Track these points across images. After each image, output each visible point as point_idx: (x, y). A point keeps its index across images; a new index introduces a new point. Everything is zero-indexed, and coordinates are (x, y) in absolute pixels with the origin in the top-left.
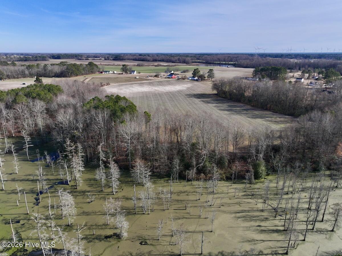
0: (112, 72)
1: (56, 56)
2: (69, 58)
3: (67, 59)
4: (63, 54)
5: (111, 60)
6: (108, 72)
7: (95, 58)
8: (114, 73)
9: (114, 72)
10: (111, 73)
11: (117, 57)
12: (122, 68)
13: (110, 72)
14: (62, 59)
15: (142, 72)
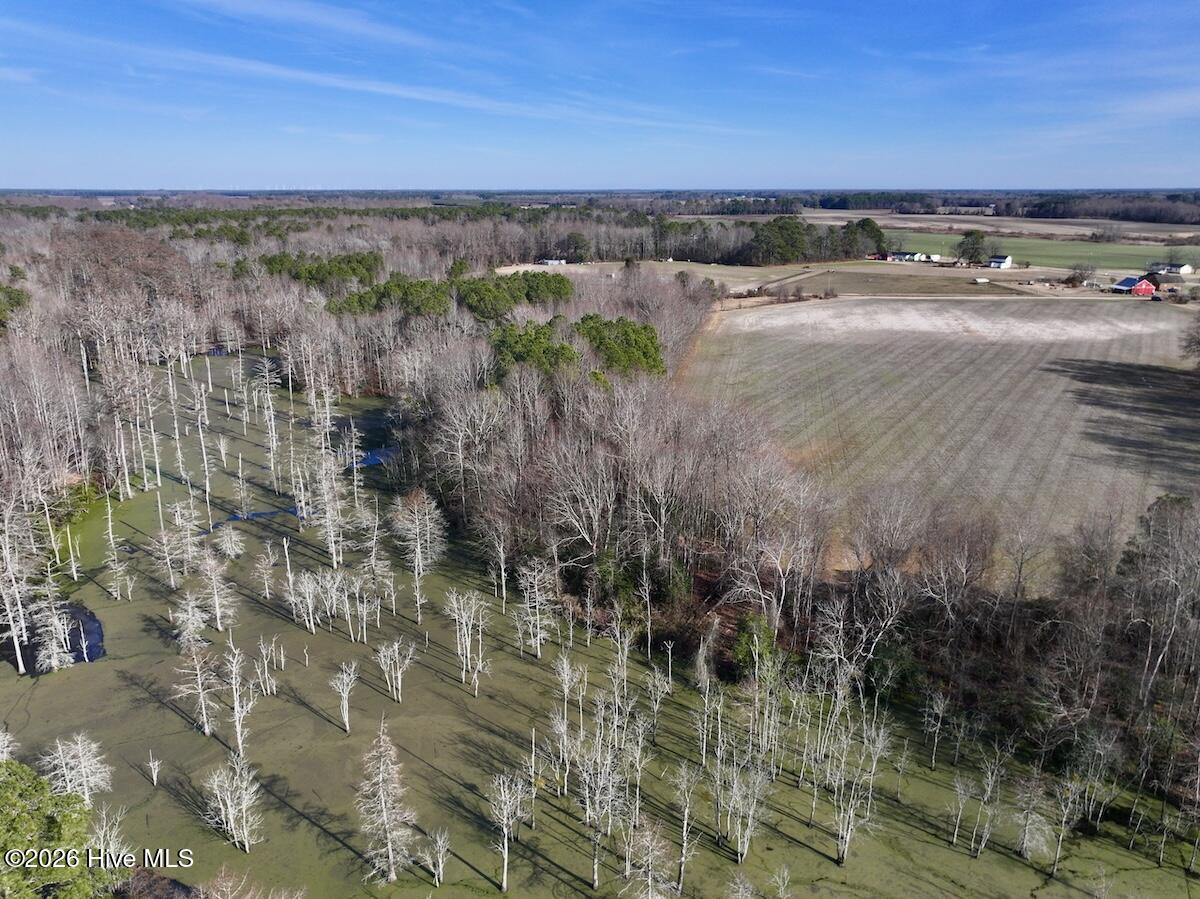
0: (923, 258)
1: (837, 200)
2: (877, 207)
3: (870, 208)
4: (873, 194)
5: (1017, 215)
6: (907, 257)
7: (960, 208)
8: (929, 261)
9: (929, 257)
10: (920, 261)
11: (1049, 206)
12: (960, 245)
13: (916, 258)
14: (853, 209)
15: (1039, 260)
